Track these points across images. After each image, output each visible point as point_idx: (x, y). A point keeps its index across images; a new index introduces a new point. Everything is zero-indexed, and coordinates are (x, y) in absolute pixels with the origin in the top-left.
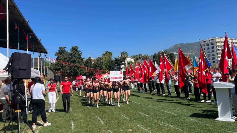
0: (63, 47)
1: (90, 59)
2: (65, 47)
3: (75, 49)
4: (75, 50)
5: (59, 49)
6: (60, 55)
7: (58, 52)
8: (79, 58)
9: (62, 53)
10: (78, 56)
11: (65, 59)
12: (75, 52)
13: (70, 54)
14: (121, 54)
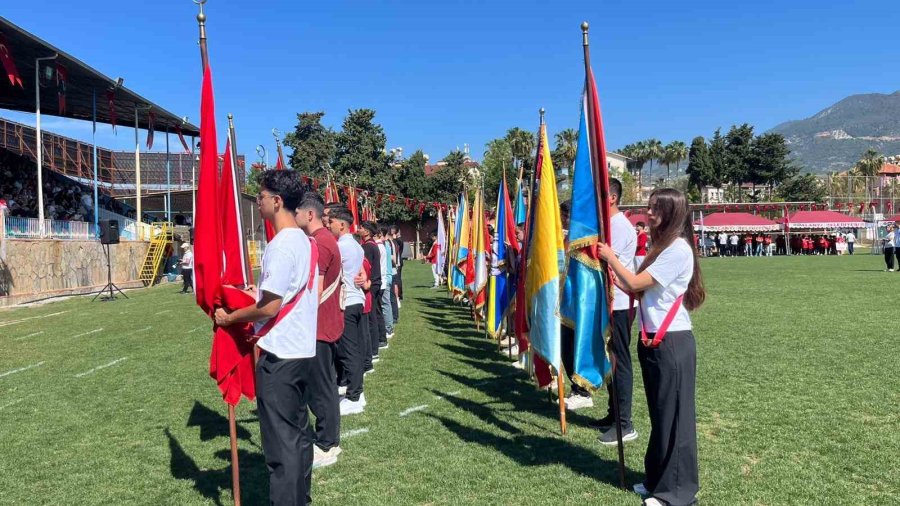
0: (312, 112)
1: (418, 160)
2: (322, 114)
3: (361, 122)
4: (360, 125)
5: (297, 122)
6: (300, 144)
7: (293, 131)
8: (375, 155)
9: (307, 136)
10: (370, 149)
11: (319, 158)
12: (360, 133)
13: (342, 141)
14: (557, 138)
